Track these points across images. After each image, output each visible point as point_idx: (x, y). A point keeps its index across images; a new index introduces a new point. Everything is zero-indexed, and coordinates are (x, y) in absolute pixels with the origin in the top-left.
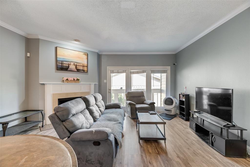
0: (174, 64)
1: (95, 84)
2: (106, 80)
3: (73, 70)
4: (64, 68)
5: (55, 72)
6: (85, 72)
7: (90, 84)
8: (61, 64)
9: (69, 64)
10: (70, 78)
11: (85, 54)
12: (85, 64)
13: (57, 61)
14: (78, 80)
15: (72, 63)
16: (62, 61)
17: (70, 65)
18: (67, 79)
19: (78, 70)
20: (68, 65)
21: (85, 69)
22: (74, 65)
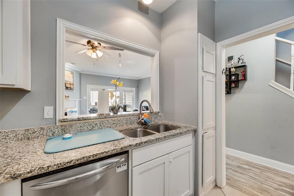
0: (138, 87)
1: (78, 100)
2: (86, 97)
6: (72, 89)
7: (75, 100)
11: (72, 73)
12: (72, 82)
19: (67, 88)
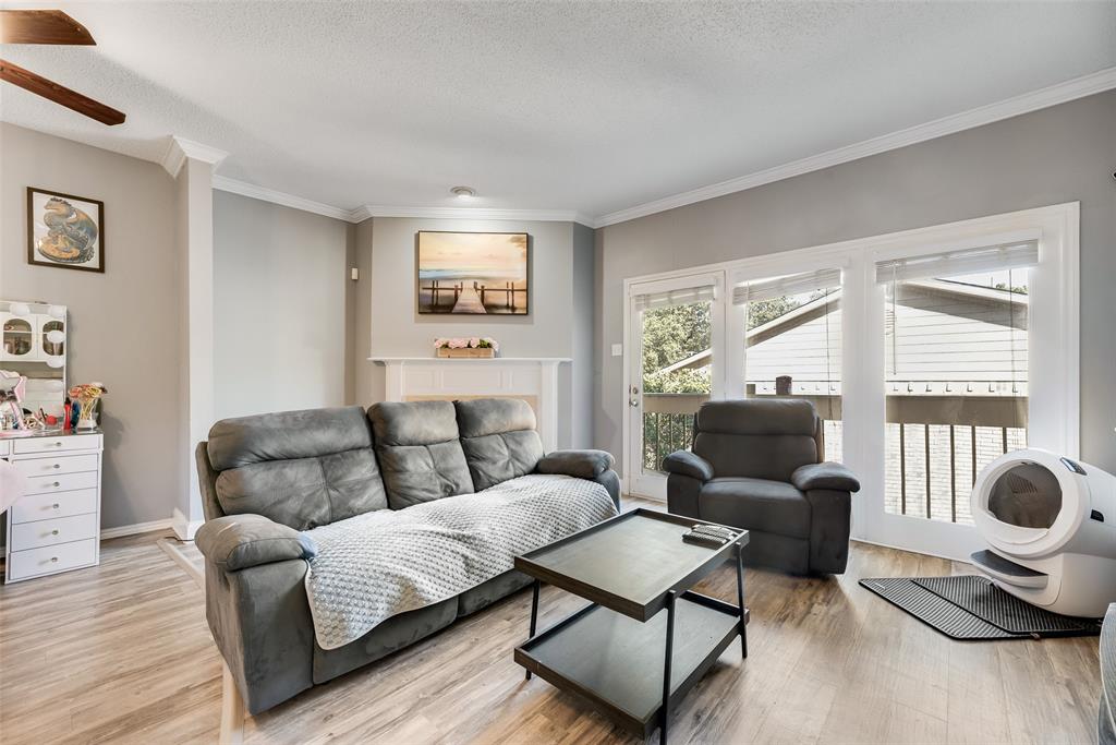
1: (562, 363)
2: (620, 346)
3: (471, 308)
4: (440, 303)
5: (416, 322)
6: (517, 312)
7: (540, 363)
8: (430, 292)
9: (456, 289)
10: (455, 340)
11: (518, 240)
12: (518, 279)
13: (419, 281)
14: (485, 346)
15: (469, 284)
16: (435, 281)
17: (461, 289)
18: (446, 346)
19: (491, 309)
20: (453, 293)
21: (519, 300)
22: (477, 289)
